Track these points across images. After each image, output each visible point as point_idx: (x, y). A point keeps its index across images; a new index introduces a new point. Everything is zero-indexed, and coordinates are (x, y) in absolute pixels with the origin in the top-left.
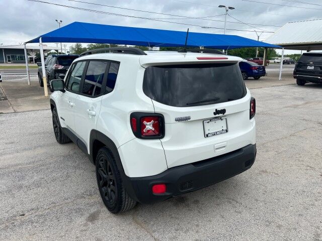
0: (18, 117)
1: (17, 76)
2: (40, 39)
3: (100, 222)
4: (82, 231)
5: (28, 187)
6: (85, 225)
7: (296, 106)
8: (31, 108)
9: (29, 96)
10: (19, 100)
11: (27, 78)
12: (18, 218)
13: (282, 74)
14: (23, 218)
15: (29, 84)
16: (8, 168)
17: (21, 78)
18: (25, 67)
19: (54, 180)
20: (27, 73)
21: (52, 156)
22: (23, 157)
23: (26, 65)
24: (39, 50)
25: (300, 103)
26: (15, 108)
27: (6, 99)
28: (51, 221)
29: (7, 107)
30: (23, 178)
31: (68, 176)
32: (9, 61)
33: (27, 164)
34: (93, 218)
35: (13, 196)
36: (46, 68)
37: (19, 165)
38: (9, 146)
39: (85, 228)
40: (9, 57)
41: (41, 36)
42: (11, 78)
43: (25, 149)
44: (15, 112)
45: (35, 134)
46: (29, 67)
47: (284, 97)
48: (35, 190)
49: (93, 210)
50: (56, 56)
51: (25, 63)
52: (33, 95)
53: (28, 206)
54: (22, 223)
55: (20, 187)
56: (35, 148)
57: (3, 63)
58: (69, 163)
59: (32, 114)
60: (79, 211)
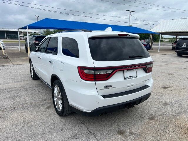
0: (15, 67)
1: (13, 46)
2: (27, 27)
3: (51, 109)
4: (44, 112)
5: (21, 96)
6: (45, 110)
7: (160, 66)
8: (21, 63)
9: (20, 57)
10: (15, 59)
11: (19, 48)
12: (16, 107)
13: (160, 49)
14: (19, 107)
15: (20, 51)
16: (11, 89)
17: (15, 47)
18: (18, 42)
19: (32, 94)
20: (19, 45)
21: (31, 85)
22: (18, 85)
23: (19, 40)
24: (26, 32)
25: (163, 64)
26: (13, 63)
27: (8, 58)
28: (31, 108)
29: (9, 62)
30: (18, 93)
31: (39, 93)
32: (8, 38)
33: (20, 87)
34: (48, 108)
35: (14, 99)
36: (29, 42)
37: (16, 88)
38: (11, 80)
39: (45, 111)
40: (8, 36)
41: (28, 26)
42: (10, 48)
43: (19, 81)
44: (13, 65)
45: (23, 75)
46: (20, 42)
47: (157, 61)
48: (24, 97)
49: (49, 105)
50: (35, 36)
51: (18, 39)
52: (22, 57)
53: (21, 103)
54: (18, 109)
55: (17, 96)
56: (23, 81)
57: (5, 39)
58: (40, 88)
59: (22, 66)
60: (43, 105)
